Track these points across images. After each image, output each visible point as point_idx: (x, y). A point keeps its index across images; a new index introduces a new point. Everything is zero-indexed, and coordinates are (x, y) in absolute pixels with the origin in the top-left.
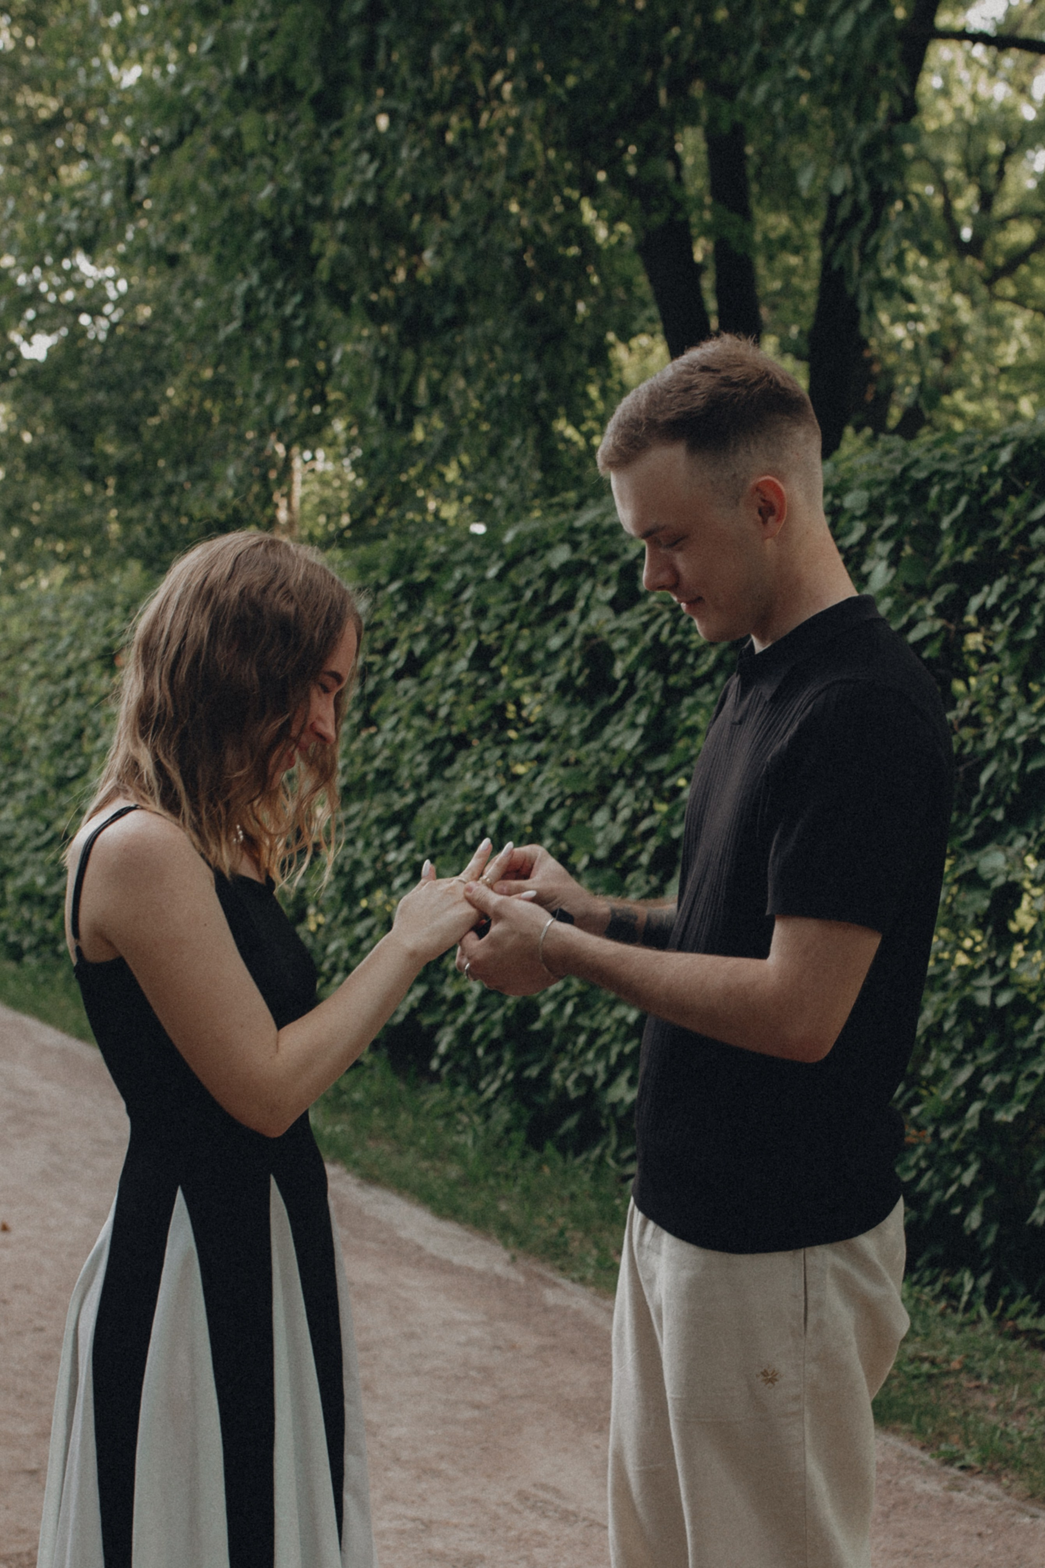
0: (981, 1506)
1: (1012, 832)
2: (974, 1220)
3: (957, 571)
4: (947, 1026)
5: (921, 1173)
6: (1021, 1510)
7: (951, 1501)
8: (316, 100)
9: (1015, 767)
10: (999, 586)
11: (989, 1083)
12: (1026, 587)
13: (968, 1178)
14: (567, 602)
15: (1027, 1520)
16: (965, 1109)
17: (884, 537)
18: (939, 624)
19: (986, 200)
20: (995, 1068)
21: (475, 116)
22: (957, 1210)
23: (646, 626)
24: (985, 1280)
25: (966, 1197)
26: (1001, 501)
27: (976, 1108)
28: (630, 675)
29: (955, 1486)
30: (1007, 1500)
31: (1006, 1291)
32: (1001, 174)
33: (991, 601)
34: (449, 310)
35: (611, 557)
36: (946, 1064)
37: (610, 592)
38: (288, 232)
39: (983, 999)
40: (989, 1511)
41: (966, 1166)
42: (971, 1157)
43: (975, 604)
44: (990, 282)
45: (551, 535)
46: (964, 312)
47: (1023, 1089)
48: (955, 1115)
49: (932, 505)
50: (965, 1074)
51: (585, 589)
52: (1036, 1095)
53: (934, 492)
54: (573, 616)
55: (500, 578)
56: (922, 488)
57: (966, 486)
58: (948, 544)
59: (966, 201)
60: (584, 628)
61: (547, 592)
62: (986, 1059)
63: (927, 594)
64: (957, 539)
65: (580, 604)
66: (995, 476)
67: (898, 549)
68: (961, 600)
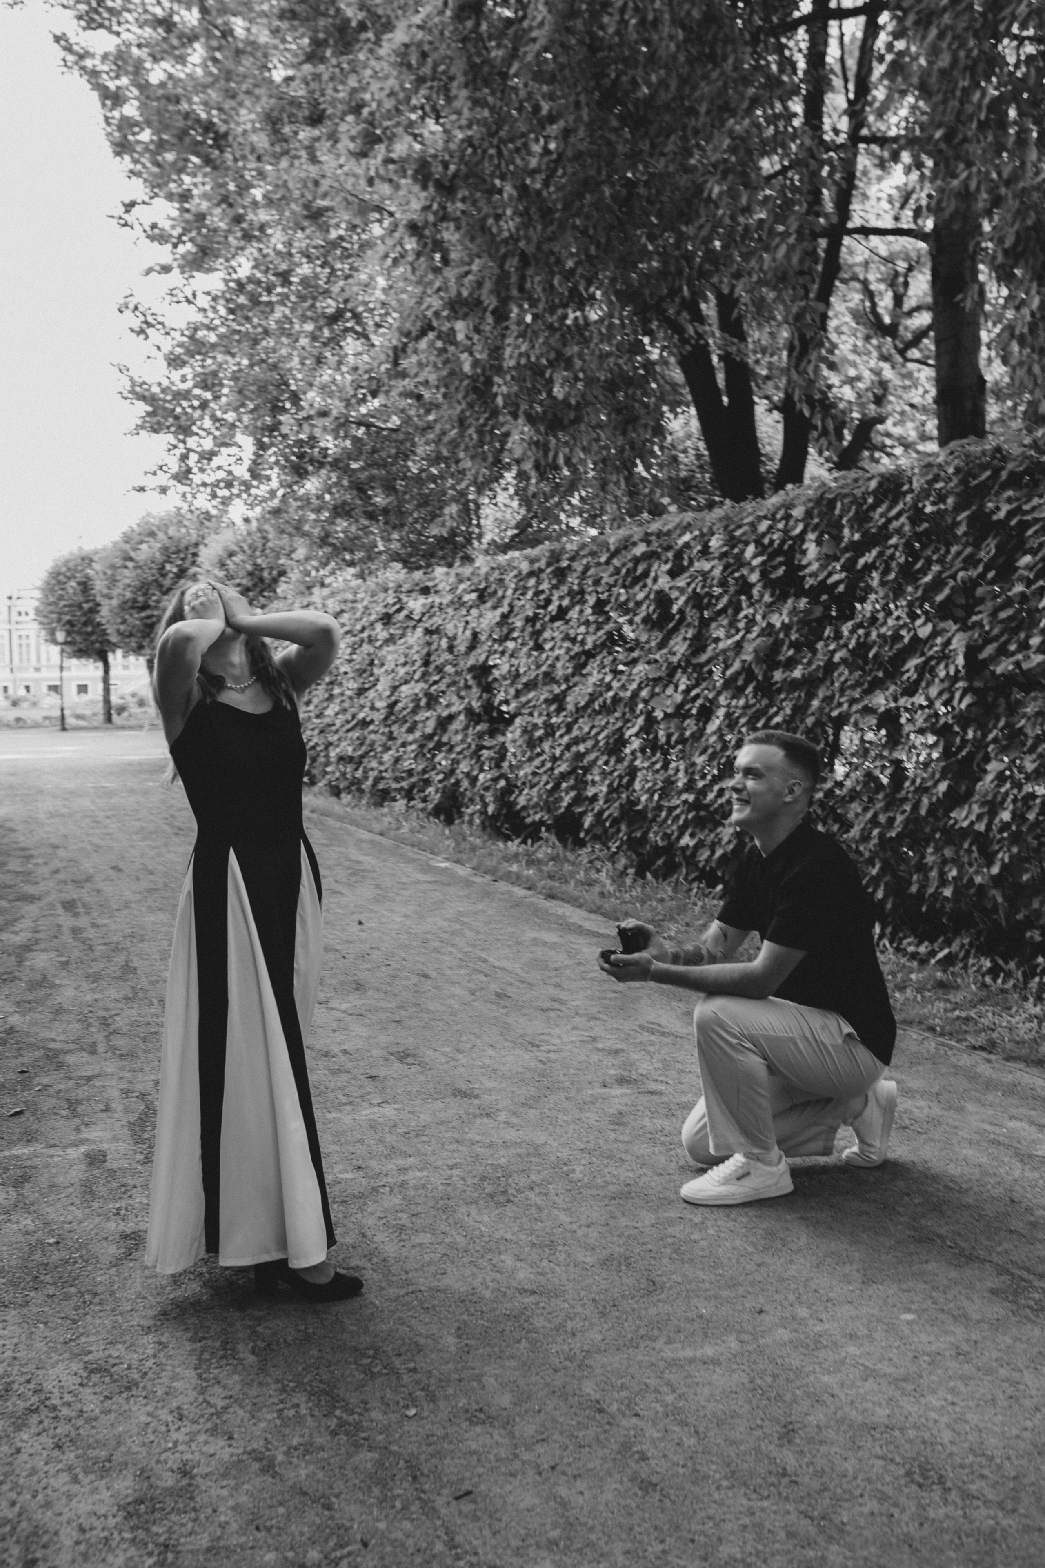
1: (888, 683)
2: (880, 894)
3: (852, 546)
8: (494, 312)
9: (886, 648)
10: (874, 552)
11: (882, 819)
12: (889, 552)
13: (875, 871)
14: (646, 574)
16: (870, 833)
17: (813, 531)
18: (843, 575)
19: (898, 300)
23: (689, 584)
25: (876, 881)
26: (874, 507)
27: (876, 833)
28: (681, 611)
31: (902, 931)
32: (906, 284)
33: (870, 560)
34: (573, 414)
35: (668, 548)
36: (858, 812)
37: (666, 567)
38: (481, 381)
41: (874, 865)
42: (876, 859)
43: (861, 562)
44: (902, 352)
45: (636, 538)
46: (888, 372)
47: (900, 818)
48: (865, 837)
49: (837, 512)
50: (869, 815)
51: (655, 566)
52: (907, 821)
53: (839, 505)
54: (649, 581)
55: (608, 562)
56: (832, 504)
57: (855, 501)
58: (846, 532)
59: (885, 302)
60: (656, 587)
61: (635, 569)
62: (879, 805)
63: (837, 559)
64: (852, 528)
65: (653, 574)
66: (869, 494)
67: (821, 536)
68: (853, 561)
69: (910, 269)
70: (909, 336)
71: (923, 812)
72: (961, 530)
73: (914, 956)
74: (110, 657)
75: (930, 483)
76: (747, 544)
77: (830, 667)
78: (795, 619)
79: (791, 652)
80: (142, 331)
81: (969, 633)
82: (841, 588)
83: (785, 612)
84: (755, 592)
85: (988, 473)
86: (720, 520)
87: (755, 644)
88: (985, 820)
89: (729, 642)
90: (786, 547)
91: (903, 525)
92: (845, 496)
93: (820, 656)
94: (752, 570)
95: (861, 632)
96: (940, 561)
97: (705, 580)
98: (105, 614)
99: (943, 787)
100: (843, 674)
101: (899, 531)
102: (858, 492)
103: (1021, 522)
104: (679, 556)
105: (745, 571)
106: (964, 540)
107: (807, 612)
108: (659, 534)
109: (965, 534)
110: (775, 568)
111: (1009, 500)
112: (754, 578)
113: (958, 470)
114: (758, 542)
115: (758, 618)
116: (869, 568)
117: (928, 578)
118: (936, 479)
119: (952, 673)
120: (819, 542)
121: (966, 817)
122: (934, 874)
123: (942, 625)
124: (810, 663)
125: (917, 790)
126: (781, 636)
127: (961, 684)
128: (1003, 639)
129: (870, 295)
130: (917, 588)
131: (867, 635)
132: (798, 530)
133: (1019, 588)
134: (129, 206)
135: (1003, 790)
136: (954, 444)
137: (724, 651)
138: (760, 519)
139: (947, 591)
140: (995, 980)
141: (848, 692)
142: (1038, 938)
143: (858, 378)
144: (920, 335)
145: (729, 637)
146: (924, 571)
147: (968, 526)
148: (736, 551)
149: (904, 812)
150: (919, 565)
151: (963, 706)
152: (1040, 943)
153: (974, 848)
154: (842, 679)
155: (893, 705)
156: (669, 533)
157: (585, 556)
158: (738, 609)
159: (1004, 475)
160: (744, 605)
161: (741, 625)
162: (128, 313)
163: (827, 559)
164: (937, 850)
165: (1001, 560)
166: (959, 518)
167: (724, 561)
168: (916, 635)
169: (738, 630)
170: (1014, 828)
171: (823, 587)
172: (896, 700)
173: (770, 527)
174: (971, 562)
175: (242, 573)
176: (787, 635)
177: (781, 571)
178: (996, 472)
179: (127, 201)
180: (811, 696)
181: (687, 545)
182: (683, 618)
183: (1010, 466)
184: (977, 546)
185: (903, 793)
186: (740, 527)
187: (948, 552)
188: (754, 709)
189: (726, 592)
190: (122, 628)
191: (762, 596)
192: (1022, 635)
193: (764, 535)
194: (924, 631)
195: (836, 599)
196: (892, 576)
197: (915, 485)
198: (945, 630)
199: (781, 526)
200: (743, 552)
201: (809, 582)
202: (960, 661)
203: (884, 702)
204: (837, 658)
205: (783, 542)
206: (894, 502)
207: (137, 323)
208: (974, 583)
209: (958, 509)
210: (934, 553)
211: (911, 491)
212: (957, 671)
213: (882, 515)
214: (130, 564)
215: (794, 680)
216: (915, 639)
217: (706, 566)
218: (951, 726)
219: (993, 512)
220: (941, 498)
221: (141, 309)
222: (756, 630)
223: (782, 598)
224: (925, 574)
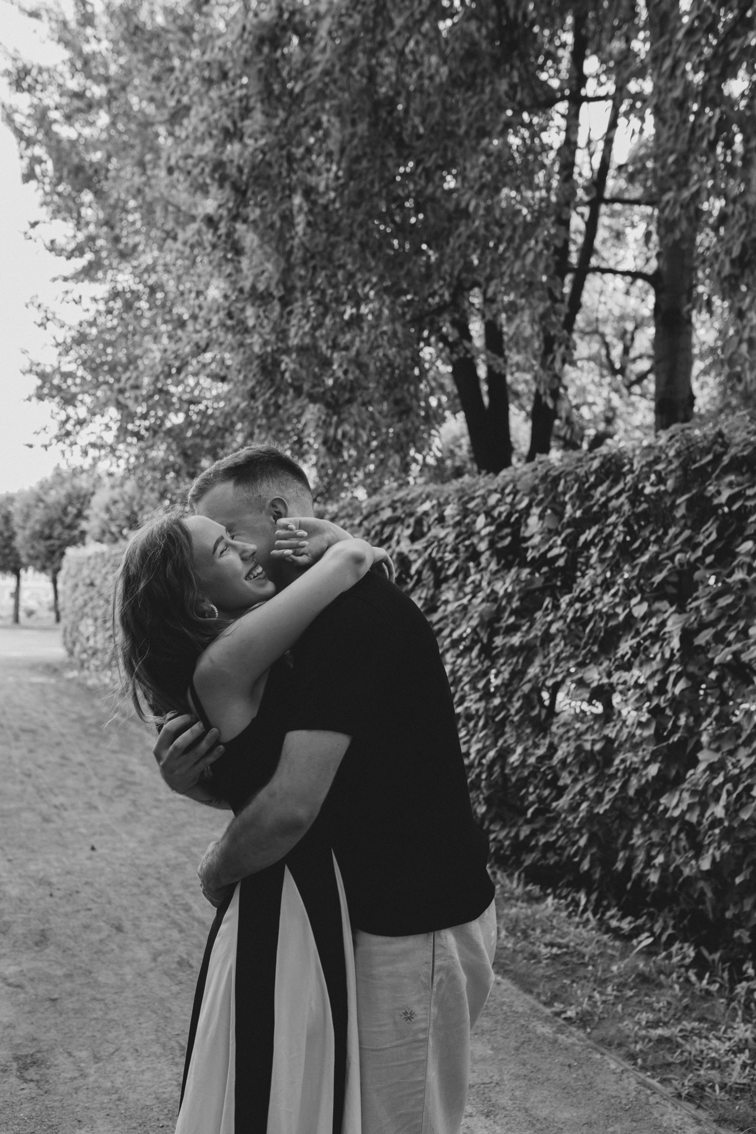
0: (573, 1044)
1: (602, 658)
2: (585, 866)
3: (573, 522)
4: (569, 760)
5: (559, 838)
6: (595, 1049)
7: (556, 1041)
8: (281, 299)
9: (602, 624)
10: (594, 530)
11: (591, 793)
12: (608, 530)
13: (582, 842)
14: (390, 537)
15: (598, 1056)
16: (579, 805)
17: (538, 505)
18: (563, 549)
19: (626, 351)
20: (594, 785)
21: (358, 307)
22: (576, 859)
23: (426, 548)
24: (594, 897)
25: (582, 852)
26: (594, 486)
27: (584, 806)
28: (419, 572)
29: (560, 1030)
30: (589, 1042)
31: (605, 903)
33: (590, 538)
34: (347, 396)
35: (411, 515)
36: (569, 781)
37: (408, 532)
38: (269, 361)
39: (588, 746)
40: (578, 1049)
41: (581, 836)
42: (584, 831)
43: (582, 539)
44: (629, 387)
45: (384, 504)
46: (616, 401)
47: (608, 796)
48: (574, 808)
49: (560, 488)
50: (578, 787)
51: (398, 531)
52: (615, 799)
53: (562, 482)
54: (393, 542)
55: (360, 524)
56: (556, 480)
57: (577, 479)
58: (569, 508)
59: (616, 352)
60: (398, 549)
61: (381, 532)
62: (589, 779)
63: (559, 534)
64: (573, 506)
65: (395, 538)
66: (592, 473)
67: (544, 511)
68: (575, 537)
69: (636, 328)
70: (633, 378)
71: (631, 792)
72: (679, 513)
73: (617, 933)
74: (22, 572)
75: (650, 464)
76: (478, 514)
77: (547, 638)
78: (517, 588)
79: (512, 620)
80: (42, 325)
81: (685, 616)
82: (561, 562)
83: (508, 581)
84: (483, 559)
85: (710, 457)
86: (457, 491)
87: (480, 609)
88: (697, 812)
89: (457, 604)
90: (513, 519)
91: (622, 504)
92: (569, 474)
93: (537, 625)
94: (482, 539)
95: (578, 605)
96: (659, 541)
97: (439, 546)
98: (19, 542)
99: (653, 770)
100: (557, 647)
101: (618, 510)
102: (581, 472)
103: (743, 506)
104: (419, 522)
105: (475, 540)
106: (682, 522)
107: (529, 582)
108: (404, 503)
109: (683, 517)
110: (503, 538)
111: (730, 485)
112: (483, 546)
113: (678, 454)
114: (488, 514)
115: (484, 584)
116: (588, 545)
117: (645, 558)
118: (657, 460)
119: (667, 655)
120: (541, 517)
121: (677, 806)
122: (641, 856)
123: (657, 605)
124: (528, 632)
125: (625, 769)
126: (504, 603)
127: (675, 668)
128: (720, 627)
129: (607, 346)
130: (633, 568)
131: (584, 609)
132: (523, 505)
133: (739, 575)
134: (34, 225)
135: (716, 783)
136: (674, 428)
137: (453, 613)
138: (490, 492)
139: (664, 573)
140: (700, 978)
141: (562, 664)
142: (747, 940)
143: (594, 403)
144: (641, 377)
145: (457, 599)
146: (642, 550)
147: (688, 509)
148: (467, 520)
149: (613, 789)
150: (636, 545)
151: (677, 690)
152: (749, 945)
153: (682, 836)
154: (558, 650)
155: (605, 681)
156: (413, 501)
157: (343, 518)
158: (467, 576)
159: (726, 460)
160: (472, 571)
161: (468, 589)
162: (33, 309)
163: (550, 533)
164: (645, 832)
165: (720, 545)
166: (678, 501)
167: (457, 529)
168: (630, 612)
169: (465, 595)
170: (726, 824)
171: (543, 560)
172: (609, 675)
173: (499, 501)
174: (690, 544)
175: (122, 517)
176: (509, 602)
177: (507, 541)
178: (718, 458)
179: (33, 221)
180: (529, 662)
181: (426, 514)
182: (419, 581)
183: (733, 451)
184: (696, 528)
185: (612, 770)
186: (473, 499)
187: (666, 533)
188: (476, 670)
189: (457, 558)
190: (31, 552)
191: (489, 564)
192: (742, 624)
193: (494, 507)
194: (640, 610)
195: (555, 572)
196: (610, 554)
197: (636, 466)
198: (659, 611)
199: (509, 499)
200: (474, 522)
201: (530, 555)
202: (676, 643)
203: (596, 677)
204: (553, 629)
205: (510, 515)
206: (615, 482)
207: (39, 317)
208: (693, 567)
209: (677, 492)
210: (652, 533)
211: (631, 471)
212: (672, 655)
213: (602, 494)
214: (41, 505)
215: (512, 646)
216: (630, 616)
217: (442, 533)
218: (664, 709)
219: (713, 496)
220: (661, 480)
221: (43, 307)
222: (481, 595)
223: (508, 567)
224: (642, 554)
